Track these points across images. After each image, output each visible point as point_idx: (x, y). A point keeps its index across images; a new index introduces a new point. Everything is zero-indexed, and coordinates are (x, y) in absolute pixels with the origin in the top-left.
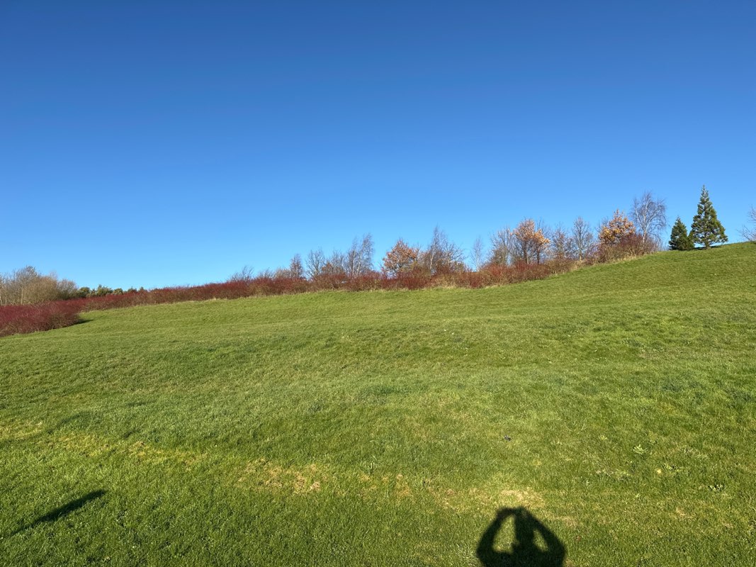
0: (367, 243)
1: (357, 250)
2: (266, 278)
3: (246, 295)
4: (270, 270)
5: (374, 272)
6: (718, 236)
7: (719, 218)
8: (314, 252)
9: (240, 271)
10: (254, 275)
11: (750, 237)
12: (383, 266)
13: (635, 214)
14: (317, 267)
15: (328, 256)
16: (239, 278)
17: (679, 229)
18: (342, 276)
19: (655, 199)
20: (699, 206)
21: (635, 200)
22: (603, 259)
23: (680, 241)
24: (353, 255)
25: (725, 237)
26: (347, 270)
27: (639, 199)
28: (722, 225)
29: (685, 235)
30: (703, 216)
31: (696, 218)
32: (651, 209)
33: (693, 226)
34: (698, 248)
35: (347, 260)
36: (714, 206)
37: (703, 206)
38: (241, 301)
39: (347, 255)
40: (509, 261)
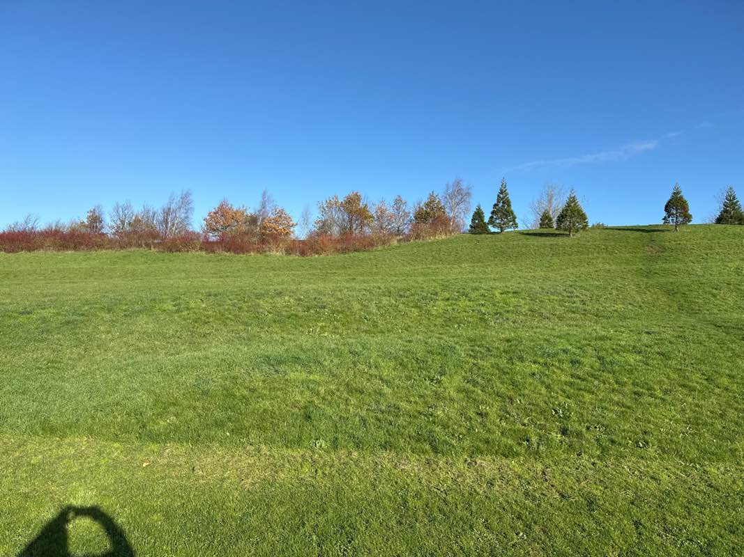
0: (186, 201)
1: (173, 206)
2: (56, 230)
3: (30, 250)
4: (62, 221)
5: (193, 233)
6: (511, 223)
7: (513, 208)
8: (121, 204)
9: (21, 221)
10: (41, 226)
11: (529, 225)
12: (203, 226)
13: (446, 197)
14: (123, 222)
15: (137, 209)
16: (20, 228)
17: (478, 215)
18: (153, 235)
19: (464, 185)
20: (498, 196)
21: (447, 185)
22: (418, 236)
23: (479, 226)
24: (167, 212)
25: (516, 224)
26: (160, 228)
27: (451, 184)
28: (515, 213)
29: (482, 221)
30: (501, 205)
31: (495, 205)
32: (459, 194)
33: (493, 213)
34: (494, 233)
35: (161, 218)
36: (510, 197)
37: (501, 196)
38: (23, 255)
39: (160, 211)
40: (335, 231)
